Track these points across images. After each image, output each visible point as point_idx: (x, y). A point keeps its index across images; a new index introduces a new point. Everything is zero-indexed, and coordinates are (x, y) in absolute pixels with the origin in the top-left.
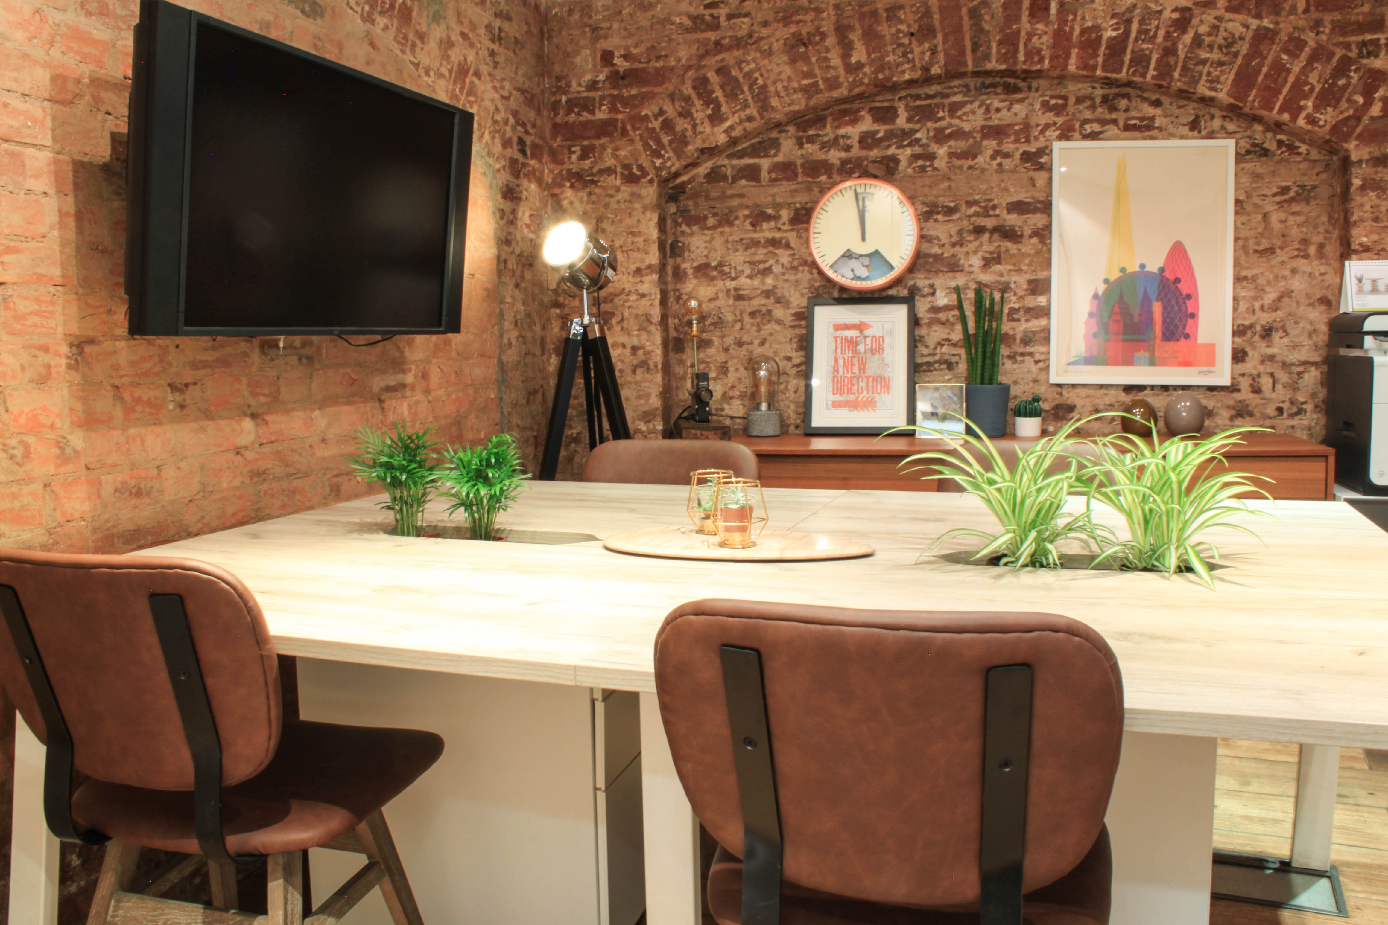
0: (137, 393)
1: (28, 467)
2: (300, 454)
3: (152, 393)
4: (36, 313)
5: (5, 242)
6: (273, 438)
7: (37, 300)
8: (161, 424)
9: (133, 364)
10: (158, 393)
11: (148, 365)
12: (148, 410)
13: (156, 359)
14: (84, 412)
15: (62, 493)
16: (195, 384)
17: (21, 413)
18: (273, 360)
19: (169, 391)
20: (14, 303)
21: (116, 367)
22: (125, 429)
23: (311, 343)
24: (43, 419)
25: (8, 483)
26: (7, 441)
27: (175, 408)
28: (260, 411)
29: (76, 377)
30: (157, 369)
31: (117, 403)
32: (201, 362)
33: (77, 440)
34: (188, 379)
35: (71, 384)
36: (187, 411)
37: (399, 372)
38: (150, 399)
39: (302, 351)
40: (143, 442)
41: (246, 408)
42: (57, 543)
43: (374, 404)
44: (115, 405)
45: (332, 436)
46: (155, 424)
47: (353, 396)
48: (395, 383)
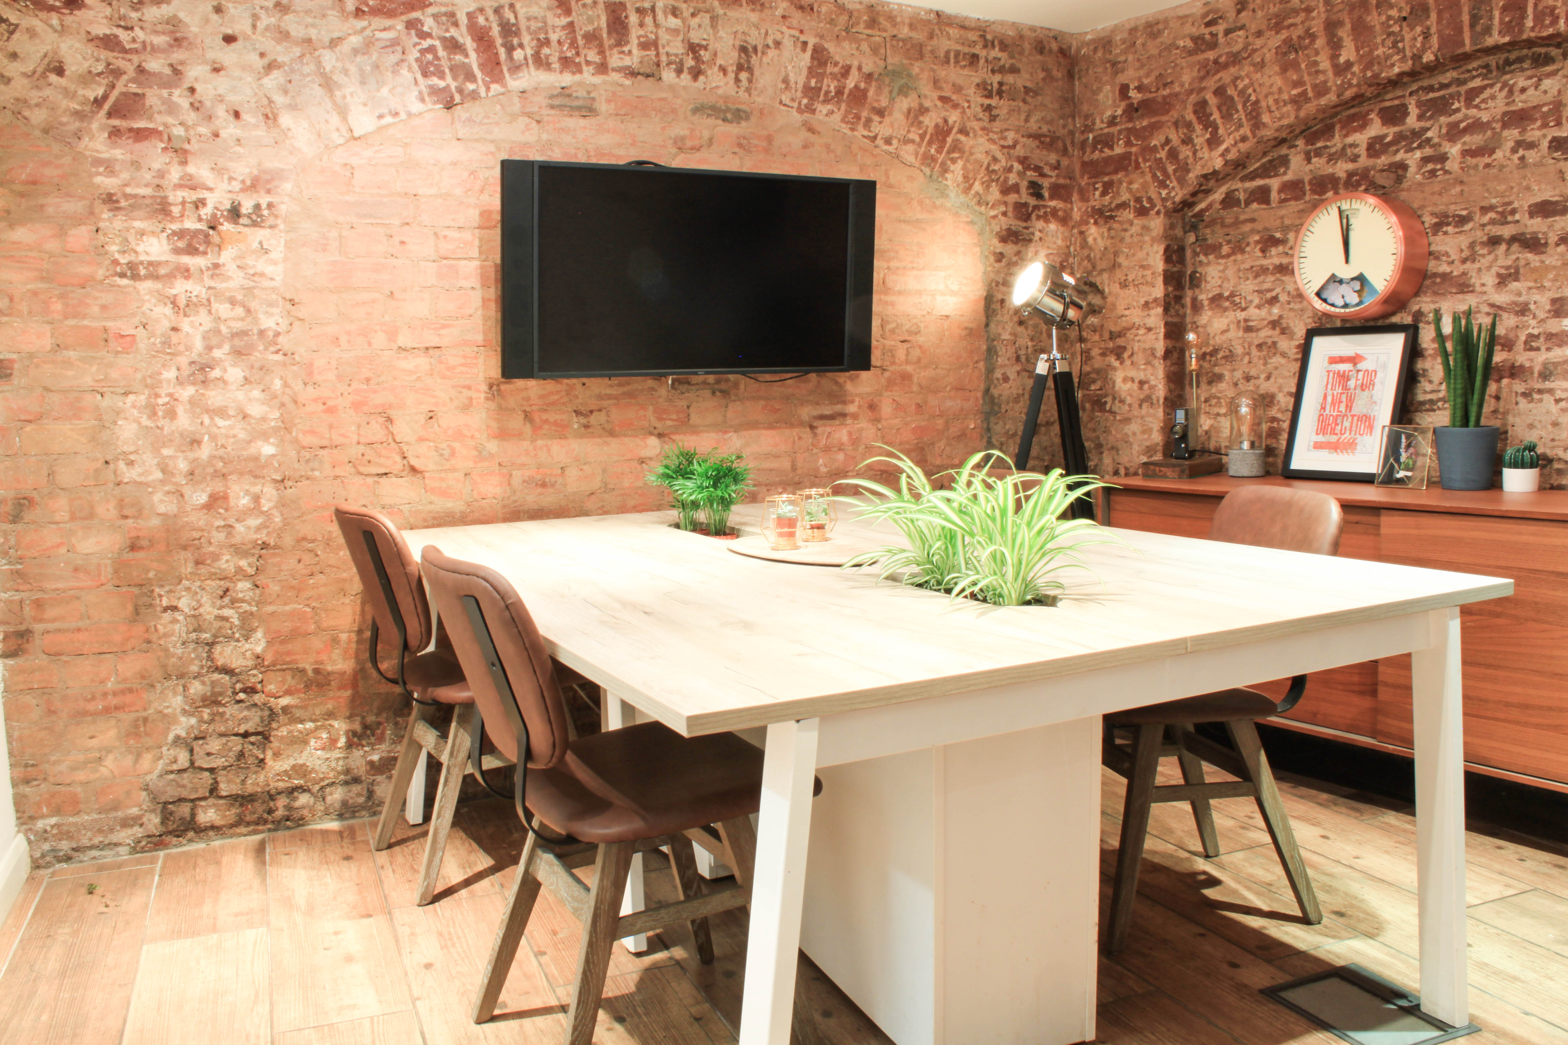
0: (545, 416)
1: (453, 462)
3: (558, 417)
4: (463, 365)
5: (442, 322)
7: (464, 357)
8: (566, 438)
9: (542, 397)
10: (565, 417)
11: (556, 397)
12: (554, 428)
13: (564, 393)
14: (498, 428)
15: (479, 480)
16: (600, 410)
17: (448, 428)
18: (683, 394)
19: (574, 415)
20: (447, 360)
21: (528, 399)
22: (533, 441)
23: (728, 380)
24: (465, 432)
25: (437, 471)
26: (439, 445)
27: (579, 428)
28: (666, 432)
29: (492, 405)
30: (565, 400)
31: (527, 423)
32: (607, 395)
33: (492, 446)
34: (593, 407)
35: (488, 410)
36: (589, 430)
37: (838, 403)
38: (556, 421)
39: (716, 386)
40: (549, 451)
41: (652, 429)
42: (473, 512)
43: (803, 430)
44: (525, 424)
45: (749, 454)
46: (560, 438)
47: (777, 423)
48: (831, 412)
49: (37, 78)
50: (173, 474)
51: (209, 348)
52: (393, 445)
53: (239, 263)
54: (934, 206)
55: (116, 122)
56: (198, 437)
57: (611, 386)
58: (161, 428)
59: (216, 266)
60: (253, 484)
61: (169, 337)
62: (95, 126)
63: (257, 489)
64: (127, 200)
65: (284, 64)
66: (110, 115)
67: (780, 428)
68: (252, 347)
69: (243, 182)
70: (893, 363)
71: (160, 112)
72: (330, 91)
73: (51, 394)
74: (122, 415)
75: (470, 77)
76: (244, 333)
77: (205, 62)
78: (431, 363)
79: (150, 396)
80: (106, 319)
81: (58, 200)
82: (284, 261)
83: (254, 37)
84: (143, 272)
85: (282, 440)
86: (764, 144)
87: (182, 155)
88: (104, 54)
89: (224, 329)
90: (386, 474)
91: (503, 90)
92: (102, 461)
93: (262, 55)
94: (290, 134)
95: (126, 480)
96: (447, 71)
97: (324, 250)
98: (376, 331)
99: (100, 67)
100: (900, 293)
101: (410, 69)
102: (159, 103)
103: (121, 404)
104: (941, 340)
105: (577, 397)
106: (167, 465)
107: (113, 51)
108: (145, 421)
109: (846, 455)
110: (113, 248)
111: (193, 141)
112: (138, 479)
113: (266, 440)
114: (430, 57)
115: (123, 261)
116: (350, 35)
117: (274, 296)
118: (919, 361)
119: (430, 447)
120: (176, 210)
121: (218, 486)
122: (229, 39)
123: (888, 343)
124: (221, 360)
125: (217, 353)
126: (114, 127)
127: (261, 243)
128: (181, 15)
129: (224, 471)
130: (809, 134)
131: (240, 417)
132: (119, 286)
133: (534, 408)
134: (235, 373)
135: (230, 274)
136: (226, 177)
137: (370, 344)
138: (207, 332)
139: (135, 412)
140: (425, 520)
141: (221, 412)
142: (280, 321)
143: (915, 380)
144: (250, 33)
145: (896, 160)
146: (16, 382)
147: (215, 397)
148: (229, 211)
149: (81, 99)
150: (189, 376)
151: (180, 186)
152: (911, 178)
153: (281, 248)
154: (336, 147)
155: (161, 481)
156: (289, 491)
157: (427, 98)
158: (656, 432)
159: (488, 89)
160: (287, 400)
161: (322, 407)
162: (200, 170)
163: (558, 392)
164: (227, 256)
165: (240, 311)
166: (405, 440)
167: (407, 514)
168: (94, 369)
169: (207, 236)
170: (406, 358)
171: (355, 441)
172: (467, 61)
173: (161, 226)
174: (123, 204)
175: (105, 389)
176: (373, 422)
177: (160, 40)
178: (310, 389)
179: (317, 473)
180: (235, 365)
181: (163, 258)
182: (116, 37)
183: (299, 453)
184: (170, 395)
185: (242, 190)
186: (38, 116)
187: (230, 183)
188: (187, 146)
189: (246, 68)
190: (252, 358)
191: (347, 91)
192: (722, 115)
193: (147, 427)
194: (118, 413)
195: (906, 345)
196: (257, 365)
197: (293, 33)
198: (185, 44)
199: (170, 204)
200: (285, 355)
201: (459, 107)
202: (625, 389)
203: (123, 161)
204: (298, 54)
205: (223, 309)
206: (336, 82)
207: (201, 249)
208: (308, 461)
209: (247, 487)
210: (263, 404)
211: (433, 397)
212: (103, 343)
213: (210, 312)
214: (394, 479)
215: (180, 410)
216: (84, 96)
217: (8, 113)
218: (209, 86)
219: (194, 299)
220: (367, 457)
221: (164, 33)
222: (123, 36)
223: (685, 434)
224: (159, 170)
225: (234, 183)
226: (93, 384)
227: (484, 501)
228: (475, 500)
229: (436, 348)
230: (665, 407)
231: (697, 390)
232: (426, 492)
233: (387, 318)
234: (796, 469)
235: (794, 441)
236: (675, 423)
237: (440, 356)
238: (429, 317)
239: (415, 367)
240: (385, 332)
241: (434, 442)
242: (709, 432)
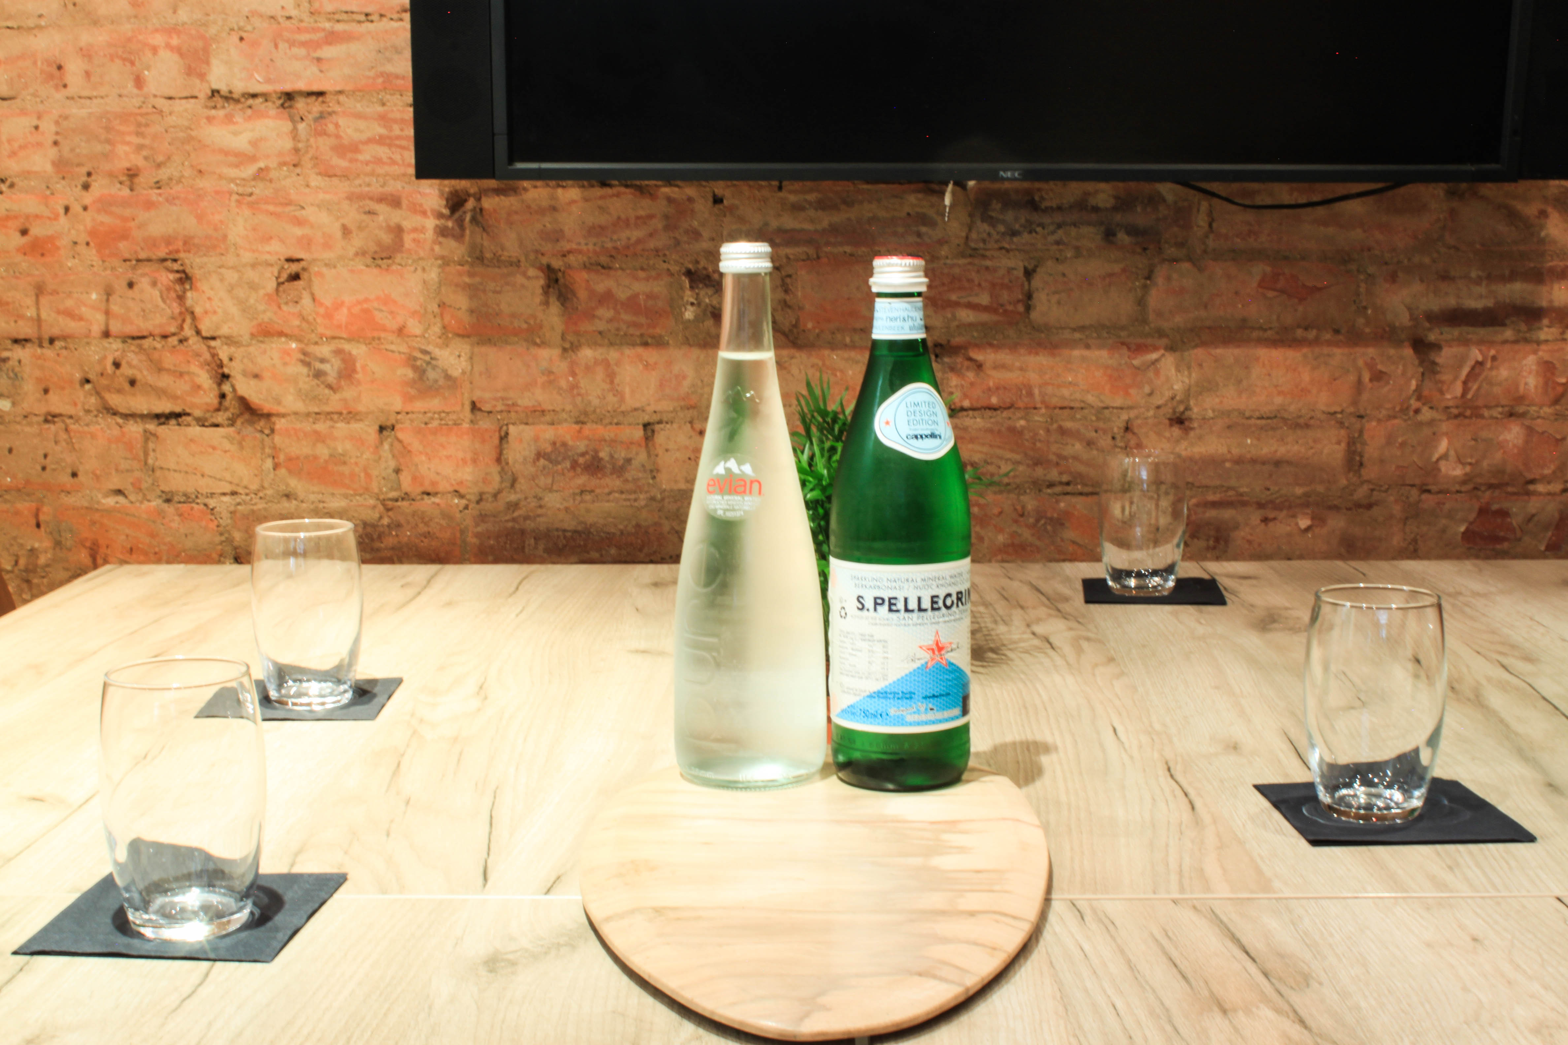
0: (602, 284)
1: (348, 393)
2: (1090, 443)
3: (640, 287)
4: (381, 141)
5: (328, 25)
6: (994, 400)
7: (383, 118)
8: (659, 343)
9: (595, 230)
10: (659, 287)
11: (636, 234)
12: (626, 317)
13: (658, 224)
14: (472, 311)
15: (415, 445)
17: (338, 305)
18: (1014, 233)
19: (686, 283)
20: (337, 125)
21: (556, 236)
22: (569, 348)
23: (1154, 200)
24: (382, 317)
25: (308, 415)
26: (312, 349)
27: (697, 319)
28: (957, 340)
29: (455, 249)
30: (661, 241)
31: (553, 300)
33: (454, 358)
35: (446, 262)
37: (1513, 277)
38: (635, 296)
39: (1118, 217)
40: (611, 377)
42: (399, 526)
43: (1392, 351)
44: (546, 303)
45: (1210, 414)
46: (645, 344)
47: (1306, 329)
48: (1490, 303)
52: (193, 340)
57: (797, 208)
67: (1316, 342)
78: (295, 135)
90: (177, 416)
98: (155, 50)
105: (696, 236)
109: (1530, 430)
119: (287, 353)
133: (571, 258)
137: (139, 82)
161: (19, 240)
166: (225, 330)
167: (226, 520)
170: (229, 119)
171: (97, 329)
176: (144, 283)
202: (837, 218)
211: (299, 222)
214: (196, 430)
220: (125, 370)
223: (1014, 347)
227: (428, 500)
228: (406, 497)
229: (310, 94)
230: (956, 271)
231: (1059, 226)
232: (276, 467)
233: (183, 15)
234: (1361, 464)
235: (1359, 382)
236: (985, 317)
237: (321, 117)
238: (293, 13)
239: (254, 143)
240: (178, 50)
241: (299, 340)
242: (1088, 347)
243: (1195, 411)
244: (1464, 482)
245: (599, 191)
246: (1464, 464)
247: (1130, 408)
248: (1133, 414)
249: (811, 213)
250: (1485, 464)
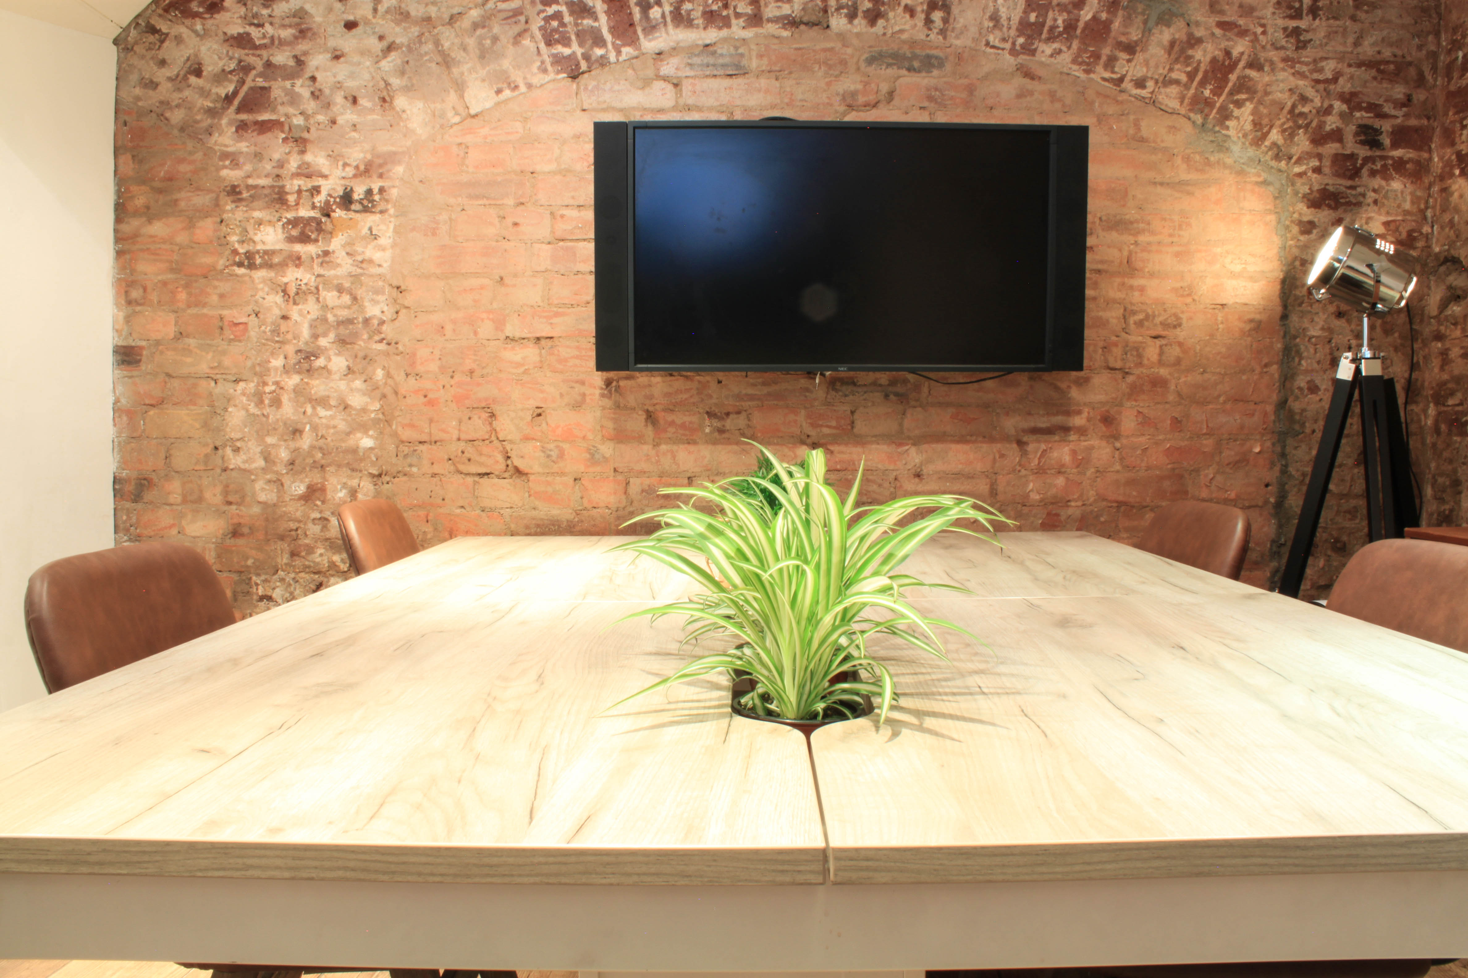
0: (670, 417)
1: (561, 464)
2: (880, 485)
3: (687, 419)
4: (577, 357)
5: (555, 309)
6: (838, 467)
7: (578, 348)
8: (695, 443)
9: (667, 395)
10: (695, 419)
11: (685, 396)
12: (681, 432)
13: (694, 392)
14: (615, 429)
15: (590, 487)
16: (739, 413)
17: (558, 427)
18: (846, 396)
19: (706, 417)
20: (558, 351)
21: (651, 397)
22: (656, 445)
23: (905, 381)
24: (576, 432)
25: (544, 474)
26: (546, 445)
27: (711, 432)
28: (822, 441)
29: (608, 403)
30: (695, 399)
31: (649, 424)
32: (746, 395)
33: (607, 449)
34: (731, 409)
35: (604, 408)
36: (726, 435)
37: (1057, 413)
38: (684, 423)
39: (890, 389)
40: (674, 457)
41: (804, 437)
42: (582, 521)
43: (1008, 446)
44: (646, 426)
45: (931, 472)
46: (689, 443)
47: (971, 436)
48: (1048, 425)
49: (179, 81)
50: (274, 463)
51: (315, 336)
52: (496, 442)
53: (348, 249)
54: (1208, 163)
55: (244, 117)
56: (299, 426)
57: (754, 385)
58: (266, 416)
59: (326, 253)
60: (350, 477)
61: (279, 326)
62: (224, 121)
63: (354, 483)
64: (248, 191)
65: (403, 44)
66: (239, 111)
67: (974, 442)
68: (356, 335)
69: (357, 167)
70: (1140, 364)
71: (283, 103)
72: (448, 67)
73: (172, 380)
74: (232, 402)
75: (599, 41)
76: (350, 321)
77: (326, 51)
78: (540, 355)
79: (258, 385)
80: (223, 307)
81: (190, 194)
82: (392, 247)
83: (374, 21)
84: (258, 261)
85: (381, 433)
86: (964, 95)
87: (301, 143)
88: (238, 53)
89: (330, 318)
90: (488, 474)
91: (636, 53)
92: (212, 446)
93: (381, 38)
94: (404, 116)
95: (231, 467)
96: (573, 37)
97: (434, 234)
98: (483, 320)
99: (233, 66)
100: (1152, 275)
101: (532, 37)
102: (283, 94)
103: (232, 391)
104: (1212, 336)
105: (711, 397)
106: (269, 454)
107: (244, 48)
108: (253, 409)
109: (1067, 479)
110: (234, 239)
111: (313, 130)
112: (242, 466)
113: (366, 432)
114: (555, 24)
115: (242, 251)
116: (470, 9)
117: (381, 283)
118: (1178, 362)
119: (535, 447)
120: (292, 199)
121: (316, 477)
122: (350, 26)
123: (1134, 338)
124: (326, 349)
125: (323, 342)
126: (242, 121)
127: (370, 229)
128: (308, 7)
129: (323, 462)
130: (1027, 81)
131: (341, 408)
132: (237, 275)
133: (657, 407)
134: (339, 363)
135: (339, 261)
136: (341, 163)
137: (476, 333)
138: (315, 320)
139: (244, 399)
140: (527, 527)
141: (322, 402)
142: (386, 309)
143: (1173, 387)
144: (370, 17)
145: (1151, 108)
146: (143, 368)
147: (318, 387)
148: (341, 197)
149: (214, 97)
150: (295, 365)
151: (297, 175)
152: (1173, 129)
153: (390, 233)
154: (451, 127)
155: (263, 469)
156: (386, 486)
157: (549, 68)
158: (809, 441)
159: (619, 53)
160: (388, 391)
161: (423, 400)
162: (317, 158)
163: (687, 390)
164: (336, 244)
165: (346, 299)
166: (509, 438)
167: (508, 519)
168: (210, 356)
169: (319, 223)
170: (513, 349)
171: (455, 437)
172: (596, 24)
173: (278, 215)
174: (245, 195)
175: (218, 376)
176: (475, 418)
177: (287, 33)
178: (412, 381)
179: (414, 470)
180: (339, 354)
181: (278, 247)
182: (248, 34)
183: (397, 447)
184: (277, 383)
185: (355, 176)
186: (177, 116)
187: (344, 170)
188: (305, 135)
189: (364, 52)
190: (357, 347)
191: (465, 68)
192: (906, 64)
193: (253, 414)
194: (229, 400)
195: (1158, 342)
196: (361, 354)
197: (413, 13)
198: (309, 34)
199: (287, 193)
200: (389, 344)
201: (586, 75)
202: (771, 389)
203: (247, 153)
204: (416, 34)
205: (330, 297)
206: (453, 59)
207: (313, 236)
208: (406, 456)
209: (344, 480)
210: (364, 394)
211: (542, 392)
212: (218, 331)
213: (318, 299)
214: (496, 480)
215: (285, 399)
216: (217, 94)
217: (153, 115)
218: (329, 74)
219: (304, 287)
220: (467, 455)
221: (290, 26)
222: (255, 32)
223: (846, 444)
224: (279, 160)
225: (348, 169)
226: (208, 371)
227: (595, 510)
228: (585, 509)
229: (547, 338)
230: (822, 411)
231: (865, 392)
232: (530, 496)
233: (495, 305)
234: (996, 494)
235: (994, 458)
236: (834, 431)
237: (552, 347)
238: (541, 304)
239: (523, 358)
240: (493, 320)
241: (540, 441)
242: (878, 444)
243: (925, 471)
244: (1041, 501)
245: (669, 378)
246: (1040, 494)
247: (897, 470)
248: (898, 472)
249: (759, 387)
250: (1049, 494)
